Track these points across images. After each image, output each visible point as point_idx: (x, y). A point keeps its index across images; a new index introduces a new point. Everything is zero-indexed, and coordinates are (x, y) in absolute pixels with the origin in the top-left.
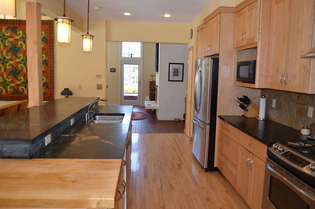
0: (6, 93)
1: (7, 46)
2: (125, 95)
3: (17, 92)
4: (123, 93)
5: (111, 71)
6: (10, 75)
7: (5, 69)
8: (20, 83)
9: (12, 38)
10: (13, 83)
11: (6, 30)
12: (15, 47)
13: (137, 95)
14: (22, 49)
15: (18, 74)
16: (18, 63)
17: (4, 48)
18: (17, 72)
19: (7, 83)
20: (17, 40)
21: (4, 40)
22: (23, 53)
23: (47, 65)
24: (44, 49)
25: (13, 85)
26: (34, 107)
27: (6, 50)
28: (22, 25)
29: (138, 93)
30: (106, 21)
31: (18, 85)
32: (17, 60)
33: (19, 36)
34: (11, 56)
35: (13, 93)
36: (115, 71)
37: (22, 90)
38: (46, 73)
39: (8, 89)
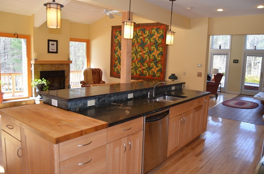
0: (136, 75)
1: (139, 42)
2: (245, 84)
3: (143, 74)
4: (244, 83)
5: (234, 62)
6: (139, 62)
7: (137, 58)
8: (144, 68)
9: (142, 36)
10: (140, 68)
11: (139, 30)
12: (143, 42)
13: (258, 86)
14: (147, 44)
15: (144, 62)
16: (144, 54)
17: (137, 44)
18: (143, 60)
19: (137, 67)
20: (145, 38)
21: (137, 38)
22: (148, 47)
23: (162, 55)
24: (161, 44)
25: (140, 69)
26: (123, 84)
27: (138, 45)
28: (149, 26)
29: (260, 84)
30: (209, 18)
31: (143, 70)
32: (144, 52)
33: (146, 35)
34: (141, 49)
35: (140, 75)
36: (237, 63)
37: (145, 73)
38: (161, 61)
39: (137, 72)
